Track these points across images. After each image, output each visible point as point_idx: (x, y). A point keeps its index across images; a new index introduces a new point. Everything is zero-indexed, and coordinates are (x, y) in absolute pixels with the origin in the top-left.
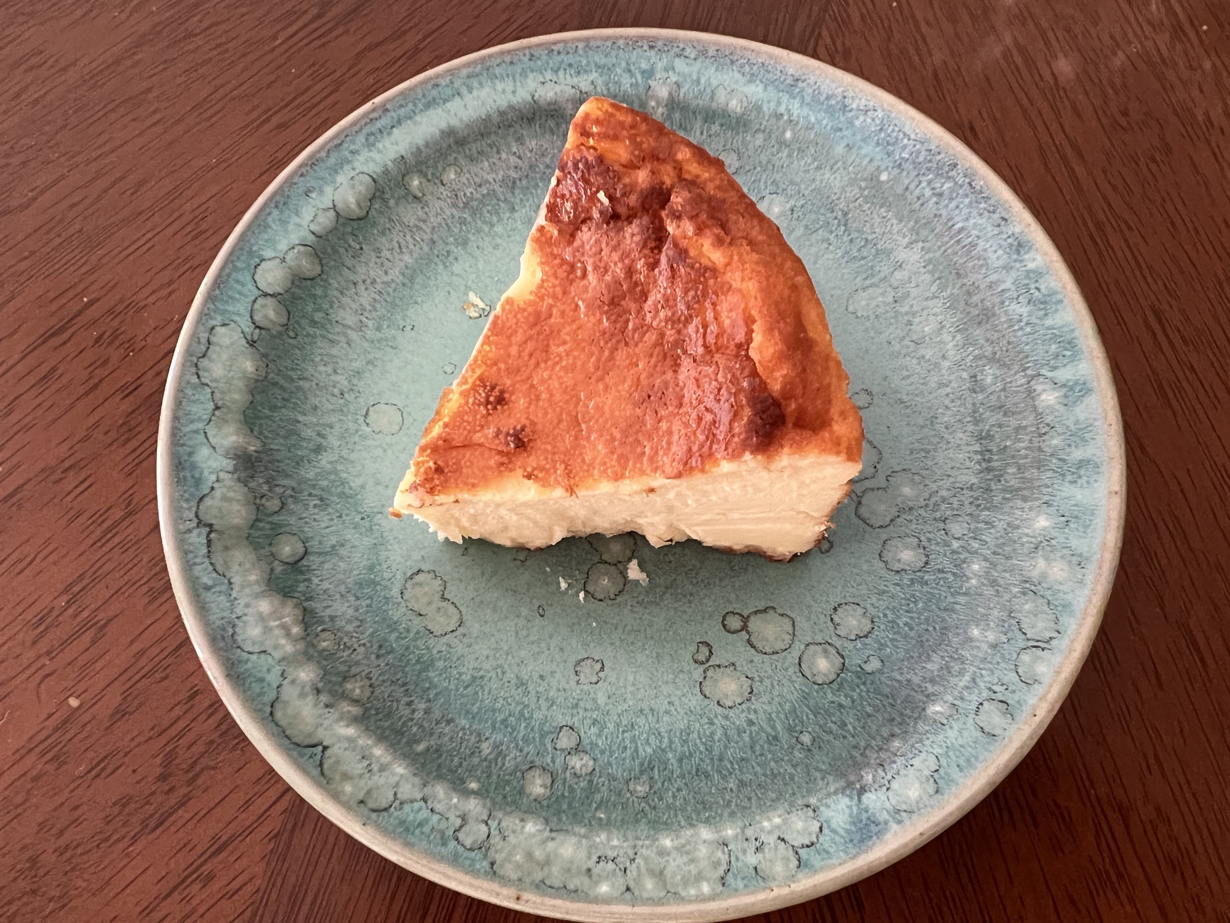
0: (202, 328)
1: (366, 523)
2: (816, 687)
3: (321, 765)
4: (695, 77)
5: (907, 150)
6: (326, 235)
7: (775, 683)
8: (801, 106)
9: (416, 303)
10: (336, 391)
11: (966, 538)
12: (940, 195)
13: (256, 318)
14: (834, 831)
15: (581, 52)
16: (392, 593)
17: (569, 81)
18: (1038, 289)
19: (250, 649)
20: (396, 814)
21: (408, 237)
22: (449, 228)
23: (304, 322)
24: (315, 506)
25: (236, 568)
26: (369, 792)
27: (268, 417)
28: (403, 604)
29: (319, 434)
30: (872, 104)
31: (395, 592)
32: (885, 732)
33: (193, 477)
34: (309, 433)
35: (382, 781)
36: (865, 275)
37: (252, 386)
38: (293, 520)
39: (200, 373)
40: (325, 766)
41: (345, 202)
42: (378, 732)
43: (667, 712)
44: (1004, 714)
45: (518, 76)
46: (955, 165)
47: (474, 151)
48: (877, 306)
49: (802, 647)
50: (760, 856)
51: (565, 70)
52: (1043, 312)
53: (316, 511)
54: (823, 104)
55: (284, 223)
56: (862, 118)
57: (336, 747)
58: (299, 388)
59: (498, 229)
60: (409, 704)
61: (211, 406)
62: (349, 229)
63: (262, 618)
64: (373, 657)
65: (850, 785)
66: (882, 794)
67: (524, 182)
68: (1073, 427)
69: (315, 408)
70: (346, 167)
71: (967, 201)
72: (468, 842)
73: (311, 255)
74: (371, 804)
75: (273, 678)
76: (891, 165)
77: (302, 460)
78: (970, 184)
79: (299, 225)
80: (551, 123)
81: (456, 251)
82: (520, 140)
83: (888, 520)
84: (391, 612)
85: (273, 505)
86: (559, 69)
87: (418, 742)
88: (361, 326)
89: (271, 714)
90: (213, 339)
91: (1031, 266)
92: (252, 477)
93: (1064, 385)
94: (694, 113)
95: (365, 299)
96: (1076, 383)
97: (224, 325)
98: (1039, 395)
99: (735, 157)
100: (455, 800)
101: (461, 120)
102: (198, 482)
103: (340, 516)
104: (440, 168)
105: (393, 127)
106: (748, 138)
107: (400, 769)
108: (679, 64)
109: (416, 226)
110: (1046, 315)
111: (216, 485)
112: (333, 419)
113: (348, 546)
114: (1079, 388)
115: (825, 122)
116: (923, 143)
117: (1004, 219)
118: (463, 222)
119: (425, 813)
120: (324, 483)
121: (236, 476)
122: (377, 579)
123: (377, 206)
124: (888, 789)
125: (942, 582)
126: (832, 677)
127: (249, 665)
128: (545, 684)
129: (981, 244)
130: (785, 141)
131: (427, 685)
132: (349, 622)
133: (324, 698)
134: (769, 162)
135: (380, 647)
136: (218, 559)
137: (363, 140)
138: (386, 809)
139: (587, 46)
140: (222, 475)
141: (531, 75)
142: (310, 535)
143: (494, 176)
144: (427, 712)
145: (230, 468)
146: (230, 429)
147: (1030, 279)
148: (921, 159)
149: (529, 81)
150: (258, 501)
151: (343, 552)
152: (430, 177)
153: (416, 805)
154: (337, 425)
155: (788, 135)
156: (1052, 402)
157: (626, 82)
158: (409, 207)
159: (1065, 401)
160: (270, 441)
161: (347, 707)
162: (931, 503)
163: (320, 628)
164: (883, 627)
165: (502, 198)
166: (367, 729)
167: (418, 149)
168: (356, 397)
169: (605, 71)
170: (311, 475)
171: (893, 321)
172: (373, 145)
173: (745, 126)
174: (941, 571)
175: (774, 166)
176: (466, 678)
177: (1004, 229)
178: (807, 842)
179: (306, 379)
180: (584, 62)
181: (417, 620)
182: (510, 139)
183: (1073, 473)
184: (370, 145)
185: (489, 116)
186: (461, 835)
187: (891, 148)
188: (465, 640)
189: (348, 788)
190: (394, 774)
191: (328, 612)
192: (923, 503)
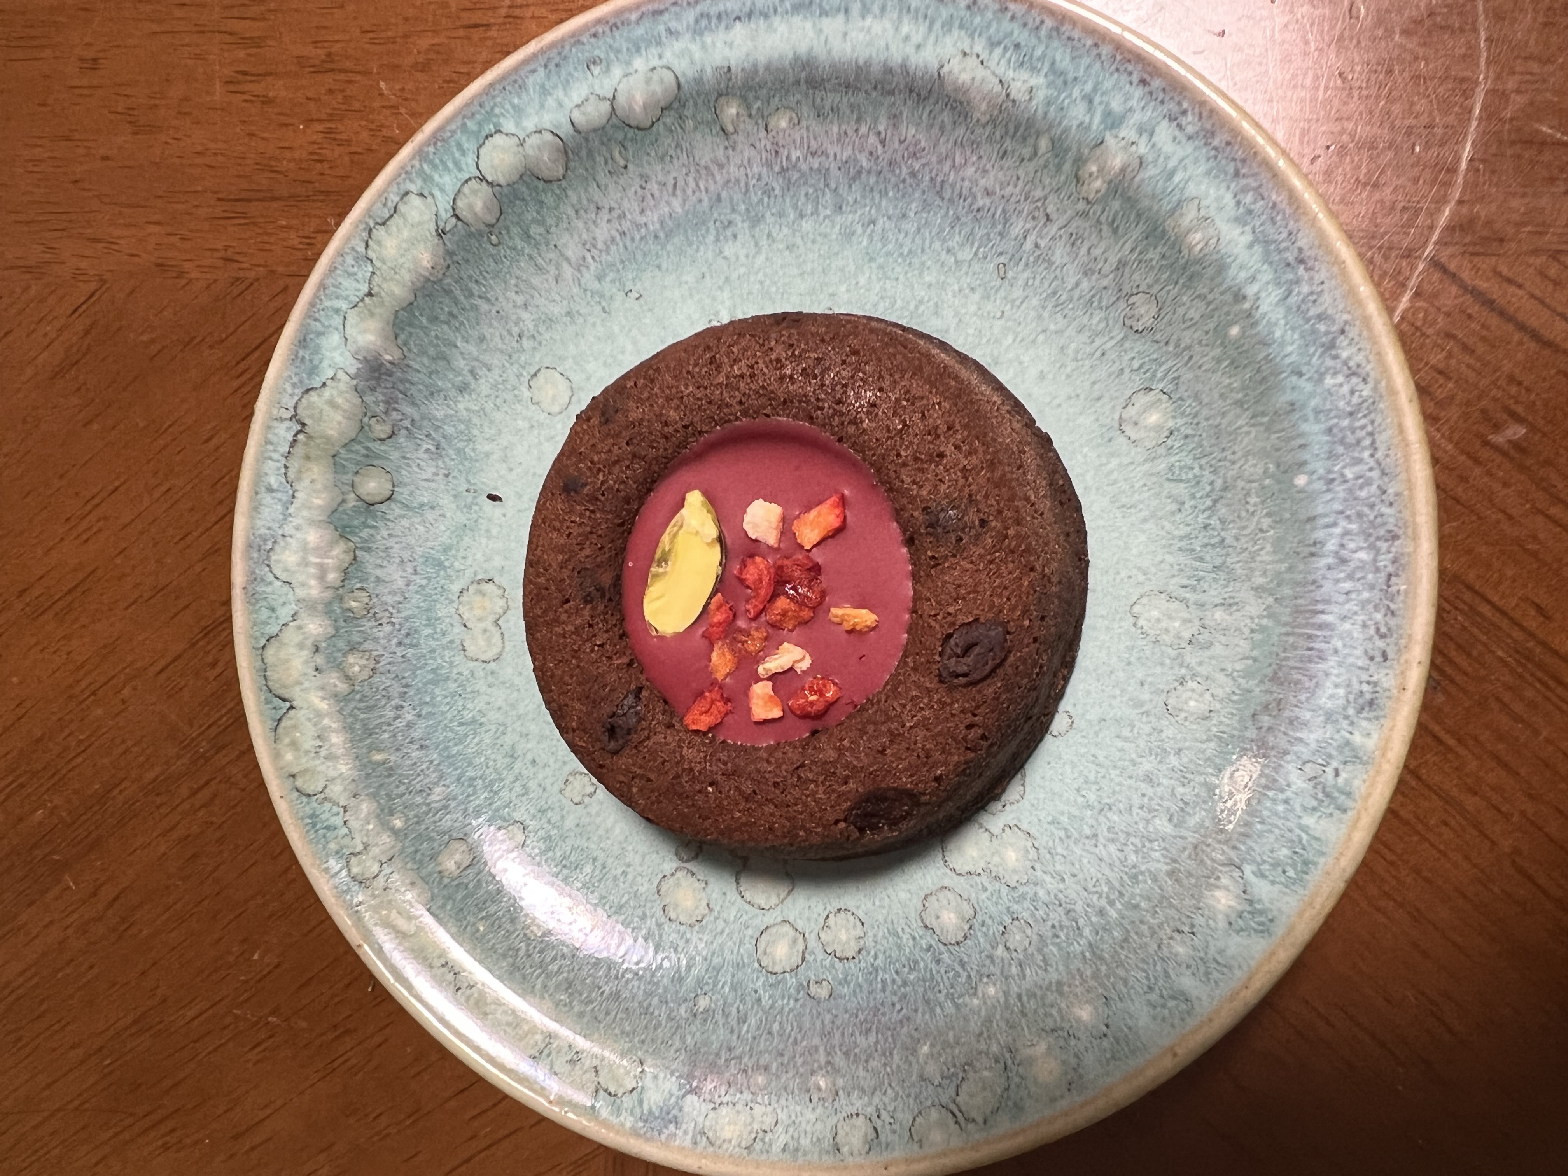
0: (394, 188)
1: (469, 498)
2: (756, 965)
3: (280, 720)
4: (1171, 164)
5: (1357, 469)
6: (587, 133)
7: (727, 931)
8: (1277, 304)
9: (659, 267)
10: (515, 330)
11: (1014, 955)
12: (1344, 561)
13: (460, 203)
14: (641, 1103)
15: (1043, 32)
16: (452, 587)
17: (1001, 70)
18: (1337, 773)
19: (278, 574)
20: (315, 805)
21: (690, 179)
22: (747, 191)
23: (515, 230)
24: (427, 451)
25: (306, 483)
26: (306, 770)
27: (423, 328)
28: (455, 605)
29: (472, 372)
30: (1369, 368)
31: (456, 588)
32: (765, 1059)
33: (311, 361)
34: (461, 363)
35: (323, 768)
36: (1185, 582)
37: (419, 285)
38: (395, 456)
39: (370, 242)
40: (283, 724)
41: (631, 98)
42: (350, 720)
43: (615, 878)
44: (866, 1142)
45: (938, 25)
46: (1395, 537)
47: (828, 105)
48: (1167, 631)
49: (780, 919)
50: (568, 1067)
51: (1006, 49)
52: (1314, 803)
53: (426, 456)
54: (1308, 320)
55: (544, 92)
56: (1340, 379)
57: (303, 712)
58: (474, 308)
59: (807, 225)
60: (399, 708)
61: (365, 288)
62: (620, 136)
63: (305, 548)
64: (395, 641)
65: (690, 1077)
66: (706, 1107)
67: (872, 180)
68: (1212, 951)
69: (482, 339)
70: (654, 51)
71: (1366, 595)
72: (355, 870)
73: (558, 150)
74: (299, 783)
75: (284, 613)
76: (1321, 471)
77: (439, 391)
78: (1390, 576)
79: (560, 105)
80: (946, 117)
81: (742, 226)
82: (895, 118)
83: (966, 869)
84: (438, 606)
85: (381, 429)
86: (999, 43)
87: (380, 750)
88: (580, 266)
89: (264, 647)
90: (402, 208)
91: (1357, 739)
92: (373, 389)
93: (1251, 902)
94: (1139, 215)
95: (602, 232)
96: (1261, 912)
97: (422, 195)
98: (1218, 887)
99: (1154, 311)
100: (371, 827)
101: (829, 52)
102: (313, 370)
103: (447, 476)
104: (773, 106)
105: (738, 18)
106: (1185, 298)
107: (344, 768)
108: (1164, 132)
109: (706, 168)
110: (1314, 809)
111: (329, 383)
112: (496, 360)
113: (438, 512)
114: (1262, 919)
115: (1290, 349)
116: (1384, 473)
117: (1385, 656)
118: (768, 191)
119: (338, 821)
120: (449, 430)
121: (355, 382)
122: (447, 564)
123: (668, 120)
124: (714, 1109)
125: (951, 974)
126: (778, 969)
127: (269, 589)
128: (533, 770)
129: (1333, 661)
130: (1226, 335)
131: (428, 699)
132: (393, 593)
133: (320, 660)
134: (1188, 348)
135: (408, 635)
136: (295, 465)
137: (692, 20)
138: (309, 796)
139: (1057, 29)
140: (341, 375)
141: (956, 32)
142: (406, 480)
143: (838, 149)
144: (410, 725)
145: (352, 371)
146: (374, 325)
147: (1341, 752)
148: (1363, 494)
149: (948, 40)
150: (366, 420)
151: (430, 515)
152: (754, 112)
153: (335, 809)
154: (496, 371)
155: (1235, 331)
156: (1220, 907)
157: (1078, 113)
158: (709, 138)
159: (1233, 917)
160: (411, 356)
161: (334, 680)
162: (1022, 889)
163: (359, 585)
164: (863, 965)
165: (833, 186)
166: (340, 712)
167: (755, 66)
168: (534, 349)
169: (1059, 82)
170: (440, 414)
171: (1168, 661)
172: (701, 34)
173: (1191, 278)
174: (962, 964)
175: (1191, 357)
176: (468, 716)
177: (1372, 669)
178: (612, 1090)
179: (488, 300)
180: (1038, 52)
181: (458, 629)
182: (883, 112)
183: (1162, 996)
184: (697, 31)
185: (868, 64)
186: (354, 860)
187: (1340, 449)
188: (490, 679)
189: (289, 757)
190: (335, 769)
191: (379, 572)
192: (1013, 884)
